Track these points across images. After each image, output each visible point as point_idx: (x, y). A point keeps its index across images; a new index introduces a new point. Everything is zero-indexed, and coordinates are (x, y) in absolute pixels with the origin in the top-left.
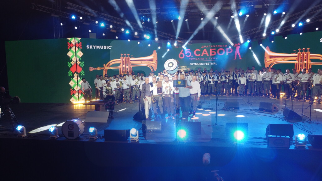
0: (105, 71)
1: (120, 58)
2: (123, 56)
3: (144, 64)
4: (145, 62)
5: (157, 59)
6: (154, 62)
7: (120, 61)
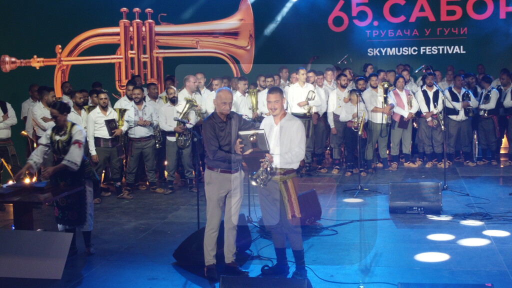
0: (63, 72)
1: (117, 25)
2: (131, 17)
3: (207, 48)
4: (210, 39)
5: (252, 32)
6: (243, 42)
7: (118, 34)
